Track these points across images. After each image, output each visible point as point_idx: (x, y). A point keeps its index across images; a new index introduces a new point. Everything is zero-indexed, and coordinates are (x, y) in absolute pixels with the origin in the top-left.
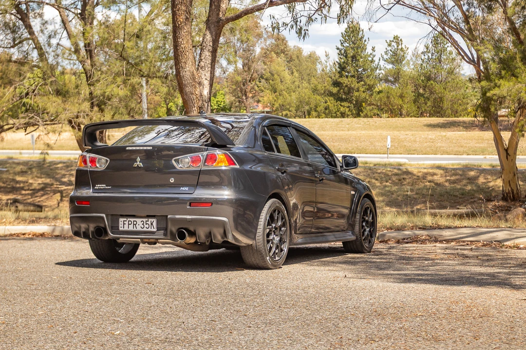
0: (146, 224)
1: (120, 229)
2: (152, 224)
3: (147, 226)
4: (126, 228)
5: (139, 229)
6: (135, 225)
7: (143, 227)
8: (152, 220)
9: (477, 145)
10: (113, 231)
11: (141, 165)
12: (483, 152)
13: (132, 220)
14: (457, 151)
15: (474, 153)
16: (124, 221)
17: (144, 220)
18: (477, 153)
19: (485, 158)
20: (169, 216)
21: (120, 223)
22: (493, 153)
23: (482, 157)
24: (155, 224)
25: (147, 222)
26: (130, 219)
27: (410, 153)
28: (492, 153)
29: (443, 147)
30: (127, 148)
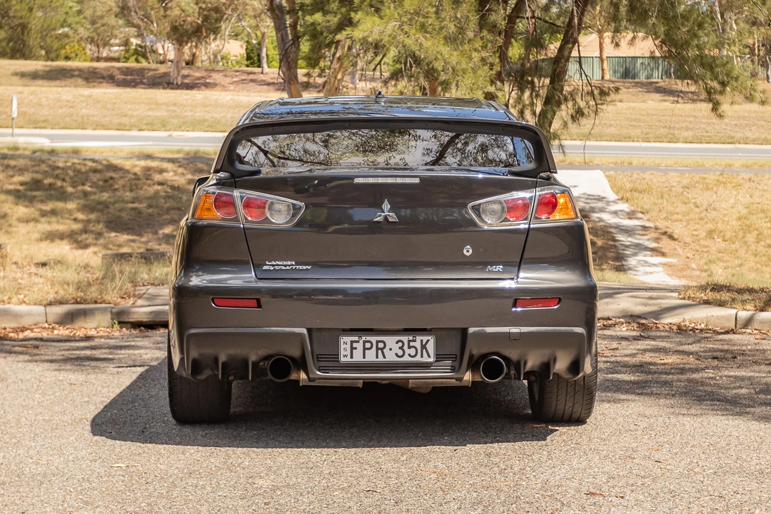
0: (410, 347)
1: (343, 359)
2: (424, 347)
3: (412, 352)
4: (358, 357)
5: (391, 357)
6: (382, 349)
7: (400, 353)
8: (425, 339)
9: (151, 113)
10: (323, 364)
11: (393, 217)
12: (164, 126)
13: (374, 339)
14: (119, 124)
15: (149, 127)
16: (352, 342)
17: (405, 339)
18: (155, 127)
19: (170, 136)
20: (471, 330)
21: (343, 346)
22: (183, 128)
23: (164, 134)
24: (431, 347)
25: (412, 344)
26: (369, 338)
27: (39, 125)
28: (180, 127)
29: (93, 116)
30: (357, 181)
